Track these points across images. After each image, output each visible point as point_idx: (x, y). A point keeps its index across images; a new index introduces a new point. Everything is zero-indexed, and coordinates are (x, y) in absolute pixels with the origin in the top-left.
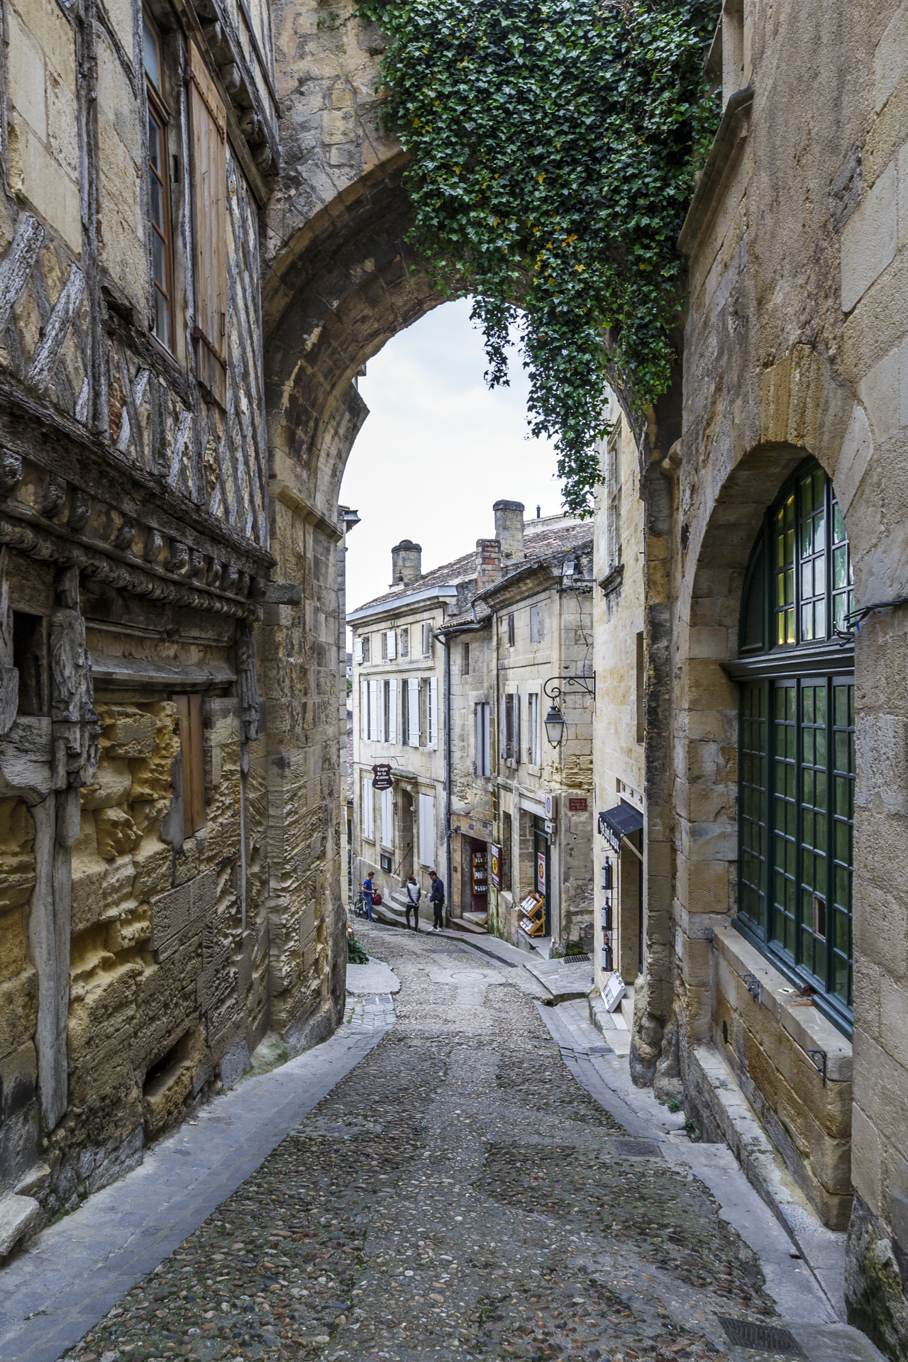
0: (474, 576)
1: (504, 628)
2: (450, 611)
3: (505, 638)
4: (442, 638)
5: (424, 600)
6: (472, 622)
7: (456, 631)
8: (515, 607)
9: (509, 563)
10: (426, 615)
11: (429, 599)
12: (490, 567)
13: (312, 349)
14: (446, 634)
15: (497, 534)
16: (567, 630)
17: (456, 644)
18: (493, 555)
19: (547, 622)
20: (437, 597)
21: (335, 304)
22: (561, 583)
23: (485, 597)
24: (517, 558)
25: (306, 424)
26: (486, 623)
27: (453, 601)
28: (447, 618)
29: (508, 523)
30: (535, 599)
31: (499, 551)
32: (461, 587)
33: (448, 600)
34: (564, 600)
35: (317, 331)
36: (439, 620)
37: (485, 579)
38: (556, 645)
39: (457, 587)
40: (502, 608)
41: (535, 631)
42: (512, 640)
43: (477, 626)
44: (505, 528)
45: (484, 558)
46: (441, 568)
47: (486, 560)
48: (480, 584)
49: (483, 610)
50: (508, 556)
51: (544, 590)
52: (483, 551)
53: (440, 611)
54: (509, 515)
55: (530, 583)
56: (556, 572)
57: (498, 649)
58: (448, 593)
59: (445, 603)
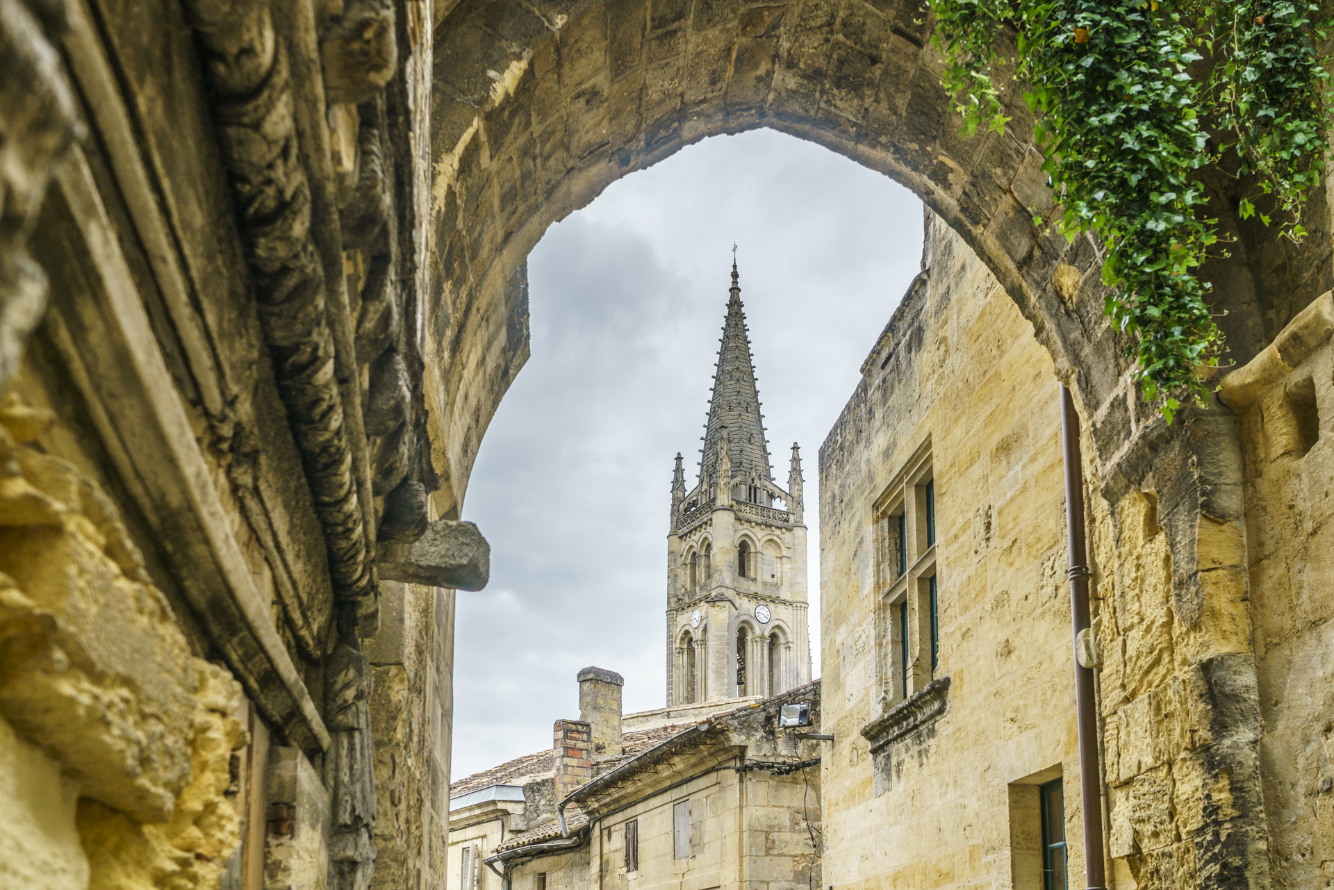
0: (549, 775)
1: (617, 842)
2: (516, 822)
3: (618, 860)
4: (499, 866)
5: (470, 809)
6: (558, 837)
7: (525, 855)
8: (640, 808)
9: (601, 758)
10: (471, 832)
11: (479, 806)
12: (574, 762)
13: (502, 107)
14: (506, 861)
15: (583, 715)
16: (753, 831)
17: (523, 876)
18: (580, 745)
19: (710, 825)
20: (494, 802)
21: (560, 21)
22: (742, 757)
23: (580, 798)
24: (612, 752)
25: (458, 283)
26: (582, 838)
27: (517, 809)
28: (508, 836)
29: (600, 701)
30: (684, 790)
31: (589, 740)
32: (532, 789)
33: (510, 807)
34: (749, 785)
35: (517, 69)
36: (493, 838)
37: (567, 779)
38: (733, 856)
39: (524, 788)
40: (613, 813)
41: (683, 840)
42: (632, 859)
43: (568, 843)
44: (596, 708)
45: (566, 748)
46: (475, 777)
47: (569, 751)
48: (559, 787)
49: (577, 818)
50: (599, 748)
51: (706, 773)
52: (566, 737)
53: (498, 824)
54: (602, 689)
55: (679, 763)
56: (736, 739)
57: (601, 878)
58: (511, 796)
59: (506, 813)
